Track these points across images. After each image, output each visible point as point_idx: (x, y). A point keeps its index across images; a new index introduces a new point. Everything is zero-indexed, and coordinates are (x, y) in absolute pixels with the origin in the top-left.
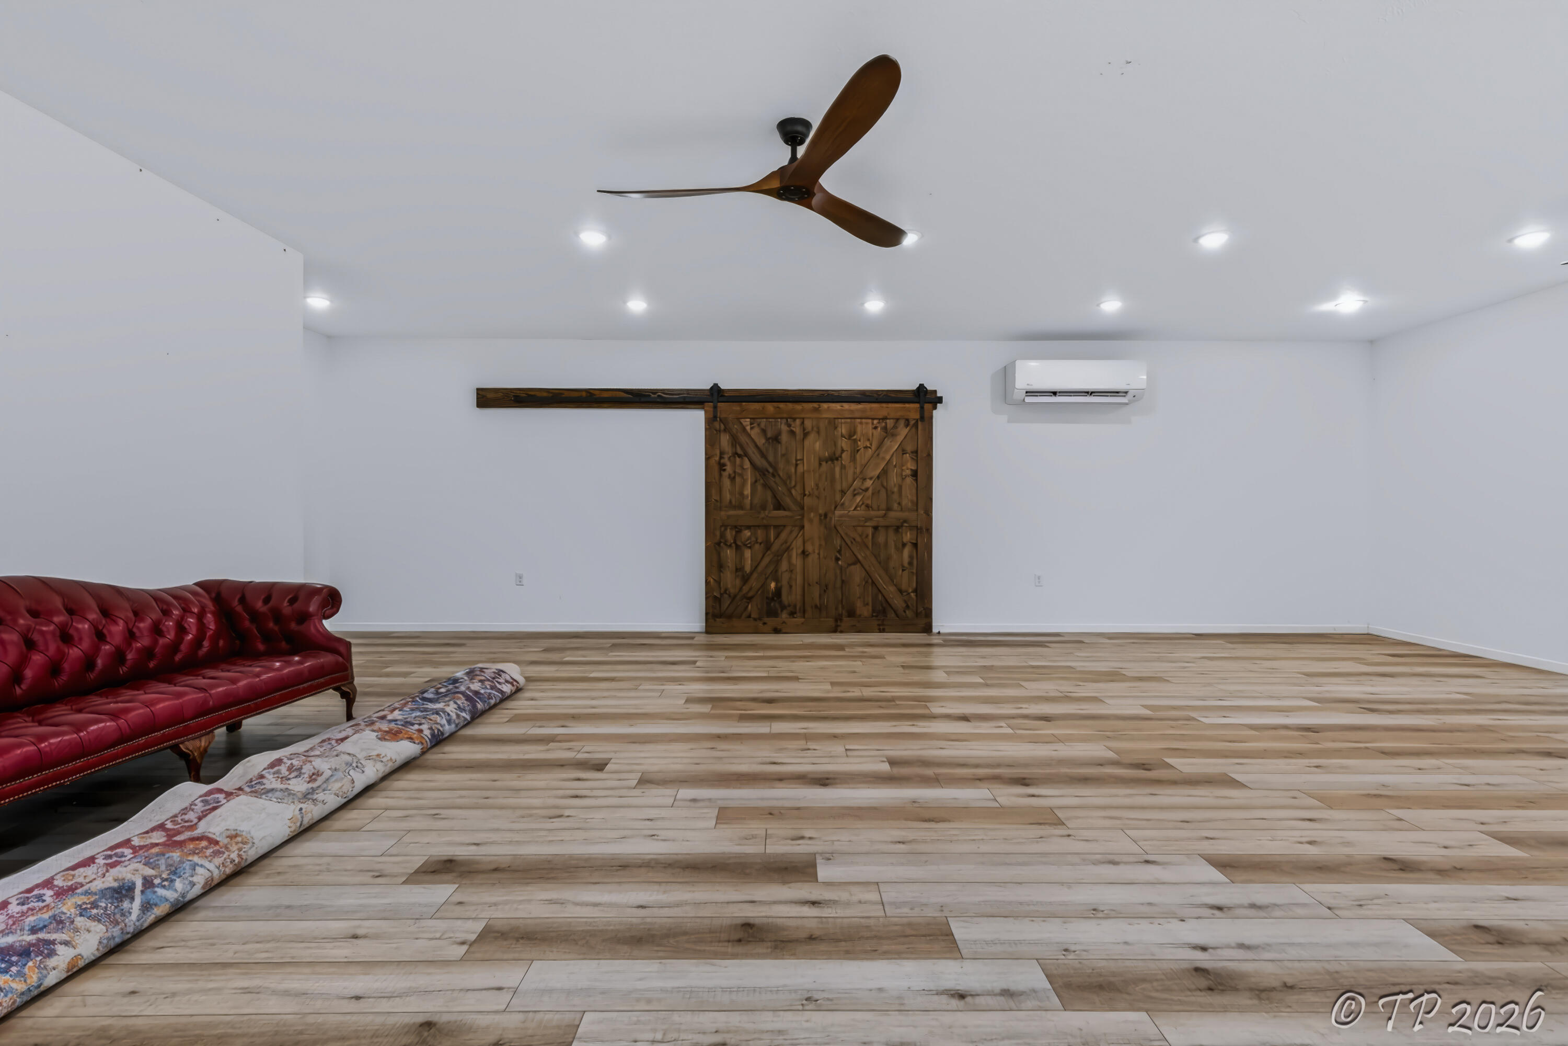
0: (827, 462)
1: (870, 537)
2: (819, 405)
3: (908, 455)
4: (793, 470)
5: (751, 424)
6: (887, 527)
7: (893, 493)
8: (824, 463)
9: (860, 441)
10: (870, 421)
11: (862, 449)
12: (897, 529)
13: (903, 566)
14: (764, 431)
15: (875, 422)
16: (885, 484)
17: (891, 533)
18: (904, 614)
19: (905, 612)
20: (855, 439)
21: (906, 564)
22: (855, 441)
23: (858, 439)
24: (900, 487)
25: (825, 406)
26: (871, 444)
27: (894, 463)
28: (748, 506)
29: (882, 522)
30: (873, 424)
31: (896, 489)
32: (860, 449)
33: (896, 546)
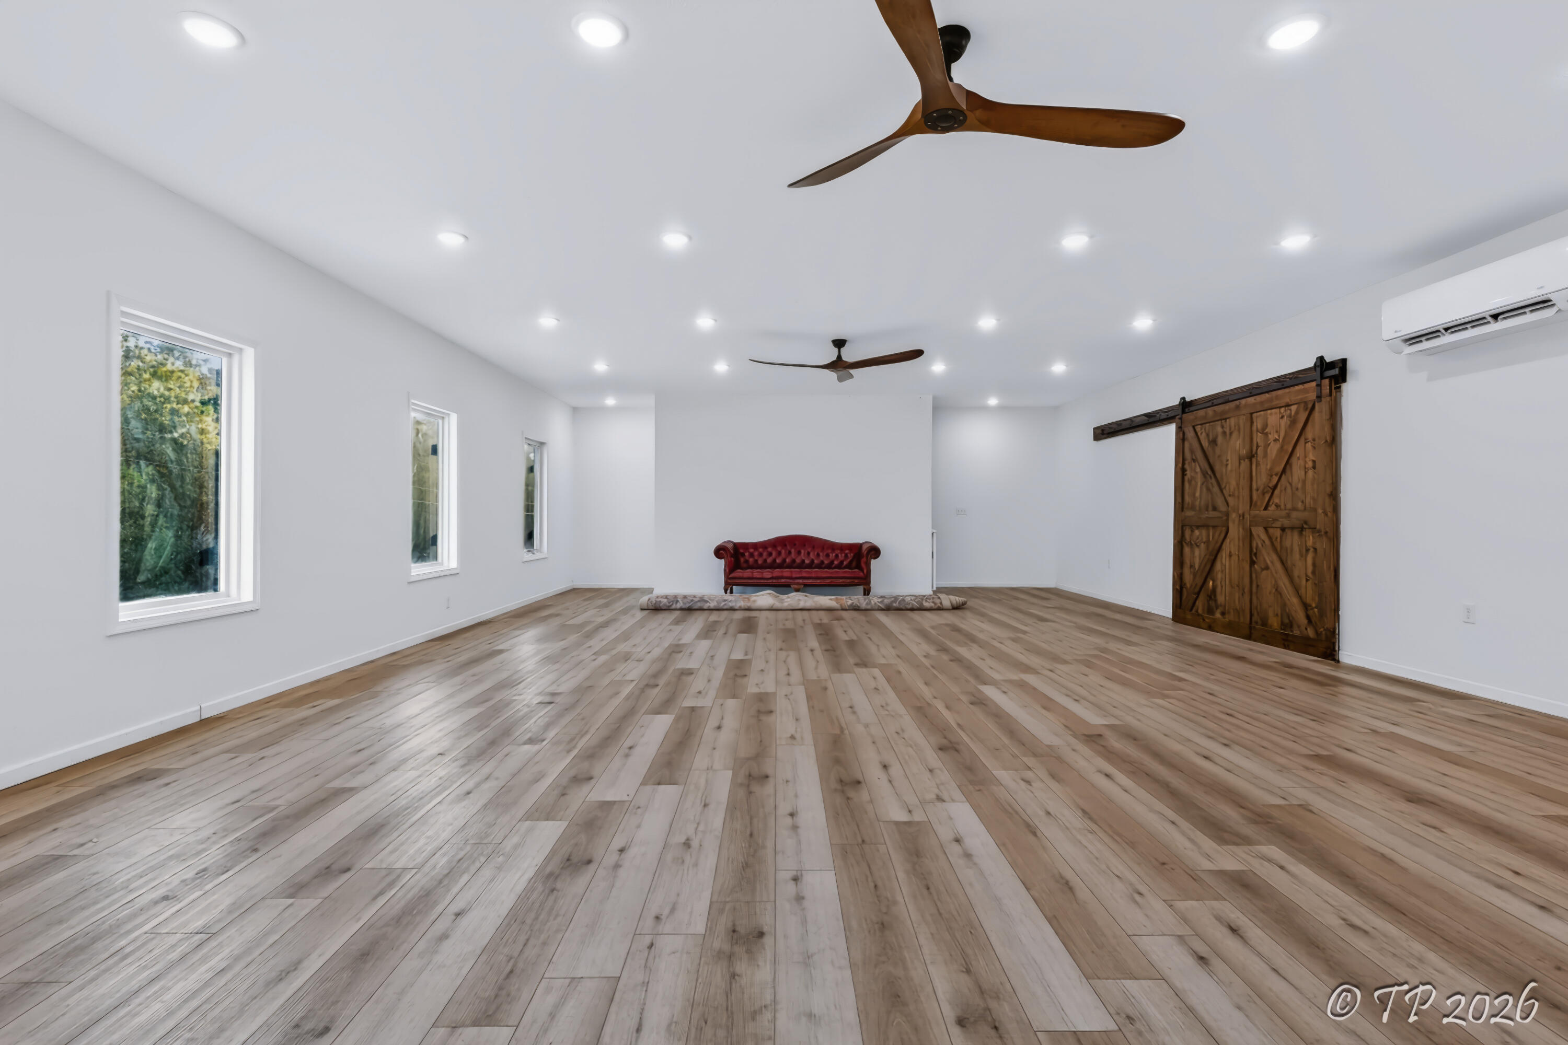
0: (1244, 460)
1: (1279, 539)
2: (1240, 402)
3: (1310, 443)
4: (1224, 470)
5: (1201, 430)
6: (1292, 528)
7: (1297, 489)
8: (1242, 461)
9: (1270, 434)
10: (1277, 410)
11: (1273, 442)
12: (1301, 529)
13: (1307, 576)
14: (1208, 435)
15: (1282, 410)
16: (1290, 481)
17: (1296, 534)
18: (1305, 631)
19: (1306, 629)
20: (1267, 432)
21: (1310, 574)
22: (1266, 434)
23: (1269, 432)
24: (1304, 482)
25: (1243, 401)
26: (1279, 436)
27: (1298, 455)
28: (1197, 508)
29: (1286, 523)
30: (1280, 412)
31: (1300, 486)
32: (1270, 443)
33: (1300, 551)
